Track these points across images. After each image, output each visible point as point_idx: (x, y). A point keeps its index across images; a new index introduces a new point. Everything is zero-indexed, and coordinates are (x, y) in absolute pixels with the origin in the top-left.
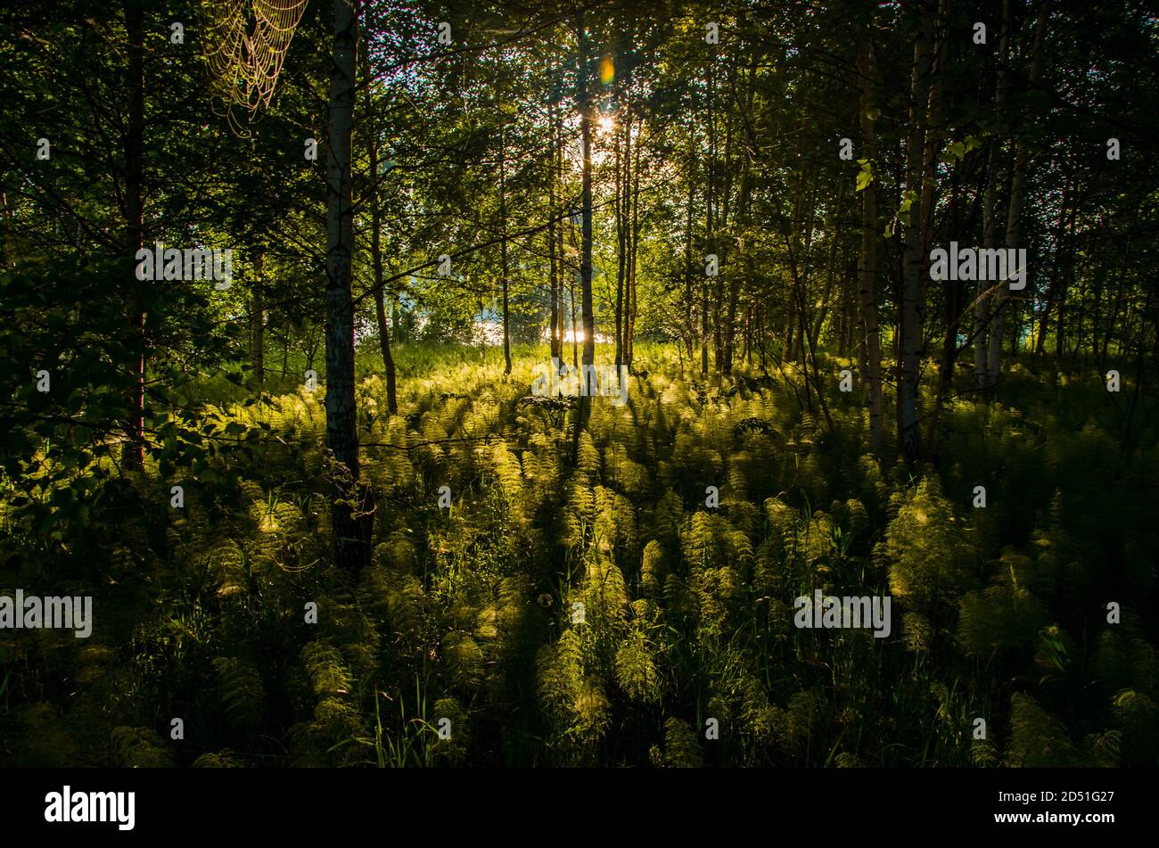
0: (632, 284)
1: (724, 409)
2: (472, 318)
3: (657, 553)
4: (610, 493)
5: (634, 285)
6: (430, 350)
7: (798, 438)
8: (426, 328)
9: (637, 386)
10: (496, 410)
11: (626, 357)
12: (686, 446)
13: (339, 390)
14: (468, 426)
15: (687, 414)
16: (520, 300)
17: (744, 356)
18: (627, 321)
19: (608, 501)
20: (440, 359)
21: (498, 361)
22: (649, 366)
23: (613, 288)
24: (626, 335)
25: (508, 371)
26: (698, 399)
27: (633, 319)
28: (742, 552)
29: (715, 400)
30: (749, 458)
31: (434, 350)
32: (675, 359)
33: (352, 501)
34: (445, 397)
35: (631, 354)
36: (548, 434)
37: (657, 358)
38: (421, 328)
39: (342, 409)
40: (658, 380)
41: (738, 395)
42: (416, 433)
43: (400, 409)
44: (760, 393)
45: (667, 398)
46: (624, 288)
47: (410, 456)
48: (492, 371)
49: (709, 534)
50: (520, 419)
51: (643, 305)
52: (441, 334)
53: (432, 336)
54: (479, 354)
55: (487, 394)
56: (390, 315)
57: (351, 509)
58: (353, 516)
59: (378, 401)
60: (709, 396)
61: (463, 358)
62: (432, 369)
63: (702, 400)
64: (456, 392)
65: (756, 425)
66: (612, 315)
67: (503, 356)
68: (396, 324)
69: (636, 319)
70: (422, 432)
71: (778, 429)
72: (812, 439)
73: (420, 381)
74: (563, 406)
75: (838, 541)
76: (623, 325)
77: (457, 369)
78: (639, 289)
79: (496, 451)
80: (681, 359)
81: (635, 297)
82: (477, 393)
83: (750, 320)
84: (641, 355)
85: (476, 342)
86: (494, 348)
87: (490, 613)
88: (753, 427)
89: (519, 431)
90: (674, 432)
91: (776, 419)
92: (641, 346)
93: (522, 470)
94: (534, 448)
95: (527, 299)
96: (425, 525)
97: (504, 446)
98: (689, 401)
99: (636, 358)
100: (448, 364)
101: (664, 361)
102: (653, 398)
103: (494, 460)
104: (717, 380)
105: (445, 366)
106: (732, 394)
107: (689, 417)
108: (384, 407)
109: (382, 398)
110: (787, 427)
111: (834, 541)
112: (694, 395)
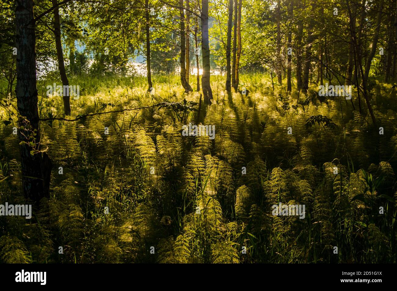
0: (238, 31)
1: (300, 111)
2: (125, 55)
3: (246, 195)
4: (216, 160)
5: (240, 31)
6: (96, 79)
7: (350, 129)
8: (94, 65)
9: (240, 99)
10: (140, 112)
11: (234, 82)
12: (272, 134)
13: (26, 81)
14: (120, 122)
15: (275, 115)
16: (159, 41)
17: (318, 82)
18: (234, 57)
19: (215, 165)
20: (103, 84)
21: (144, 85)
22: (250, 89)
23: (225, 33)
24: (234, 66)
25: (149, 90)
26: (282, 107)
27: (239, 55)
28: (305, 195)
29: (295, 107)
30: (315, 140)
31: (98, 78)
32: (269, 84)
33: (32, 143)
34: (104, 106)
35: (238, 80)
36: (175, 126)
37: (256, 83)
38: (90, 66)
39: (28, 95)
40: (256, 96)
41: (311, 104)
42: (83, 127)
43: (72, 112)
44: (327, 103)
45: (261, 106)
46: (233, 33)
47: (78, 140)
48: (140, 91)
49: (283, 183)
50: (156, 116)
51: (246, 46)
52: (104, 70)
53: (98, 70)
54: (130, 82)
55: (134, 103)
56: (68, 56)
57: (31, 148)
58: (32, 153)
59: (57, 109)
60: (290, 105)
61: (119, 83)
62: (96, 91)
63: (286, 106)
64: (112, 102)
65: (321, 120)
66: (224, 52)
67: (147, 82)
68: (72, 62)
69: (241, 56)
70: (87, 126)
71: (338, 124)
72: (360, 129)
73: (88, 97)
74: (186, 108)
75: (370, 183)
76: (232, 60)
77: (114, 90)
78: (243, 35)
79: (138, 136)
80: (273, 84)
81: (240, 39)
82: (127, 103)
83: (322, 56)
84: (245, 81)
85: (129, 74)
86: (141, 78)
87: (128, 226)
88: (319, 121)
89: (155, 124)
90: (264, 125)
91: (336, 117)
92: (246, 76)
93: (156, 148)
94: (165, 135)
95: (163, 41)
96: (86, 178)
97: (143, 132)
98: (277, 108)
99: (241, 83)
100: (108, 87)
101: (262, 85)
102: (251, 106)
103: (137, 142)
104: (297, 95)
105: (106, 88)
106: (307, 103)
107: (276, 117)
108: (62, 112)
109: (61, 107)
110: (344, 121)
111: (368, 183)
112: (280, 104)
